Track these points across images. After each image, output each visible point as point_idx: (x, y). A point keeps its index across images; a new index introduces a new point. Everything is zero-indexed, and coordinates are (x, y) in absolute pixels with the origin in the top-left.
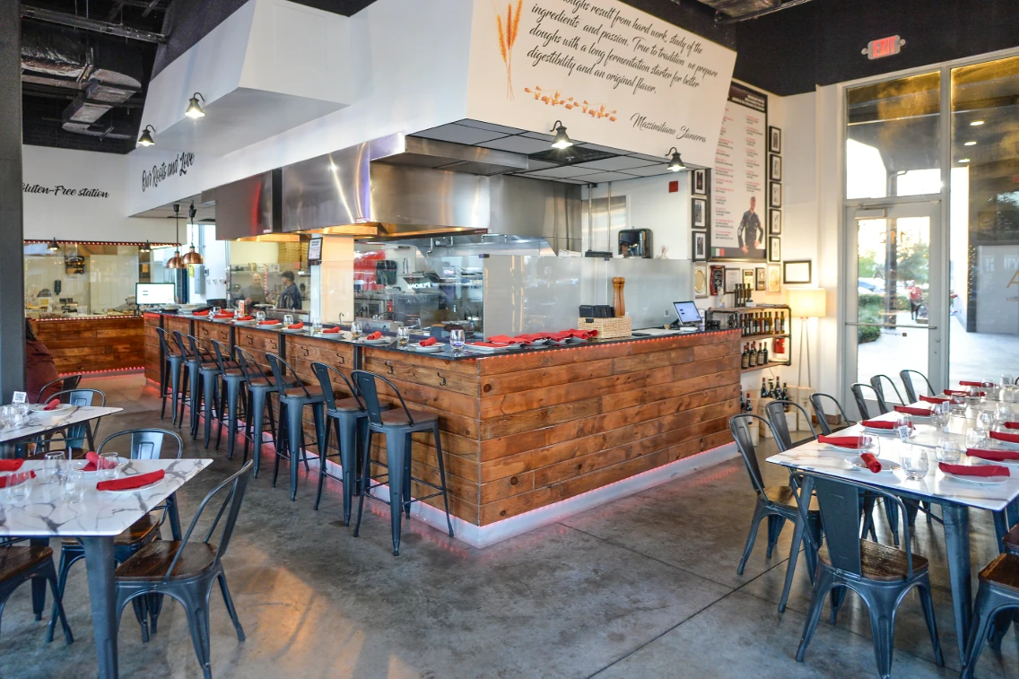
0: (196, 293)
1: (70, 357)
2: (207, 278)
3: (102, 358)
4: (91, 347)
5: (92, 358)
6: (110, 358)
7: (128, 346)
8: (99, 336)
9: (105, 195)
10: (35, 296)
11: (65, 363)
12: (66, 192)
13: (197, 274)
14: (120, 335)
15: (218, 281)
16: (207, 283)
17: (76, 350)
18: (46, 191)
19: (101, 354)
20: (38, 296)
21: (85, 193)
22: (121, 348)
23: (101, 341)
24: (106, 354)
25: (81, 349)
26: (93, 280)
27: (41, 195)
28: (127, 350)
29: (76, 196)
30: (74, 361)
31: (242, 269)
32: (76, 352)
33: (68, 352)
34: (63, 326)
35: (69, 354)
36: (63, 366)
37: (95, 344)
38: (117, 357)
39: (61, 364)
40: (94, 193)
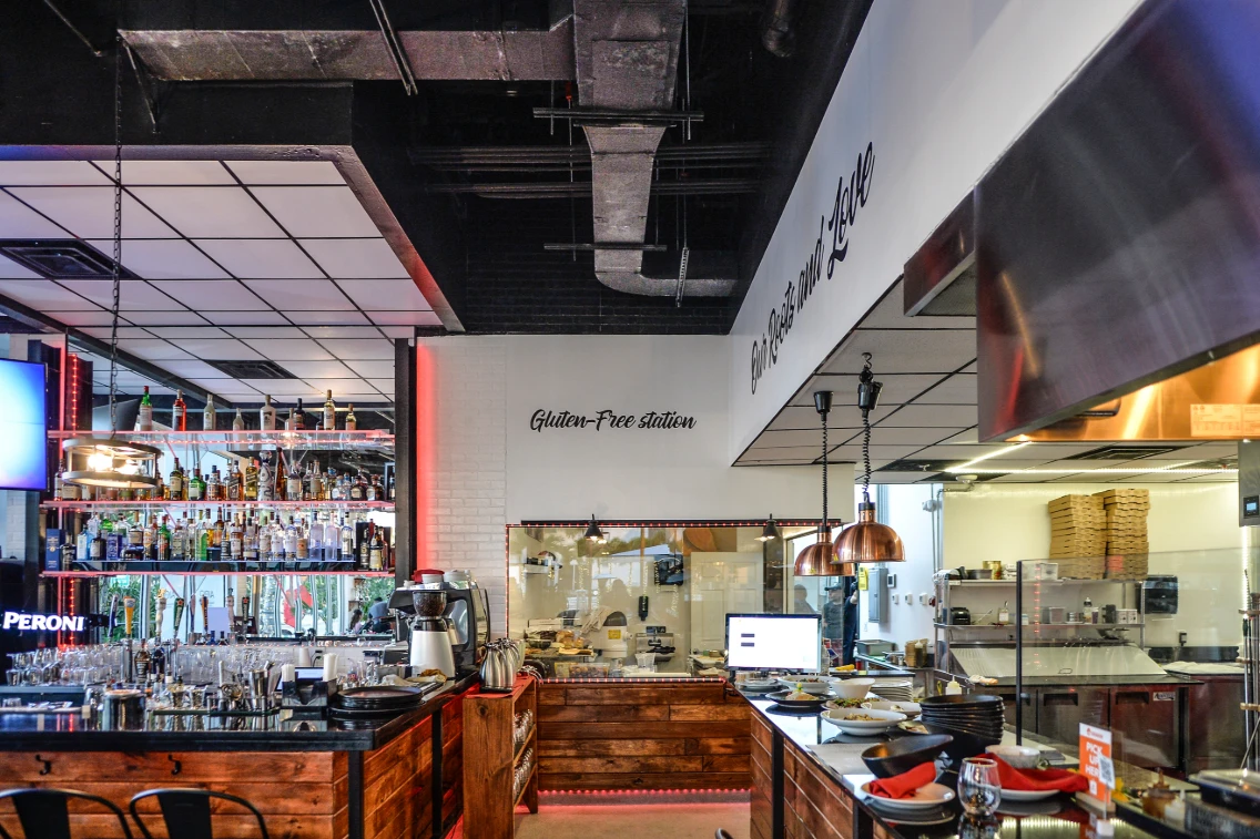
0: (871, 620)
1: (619, 756)
2: (893, 593)
3: (679, 764)
4: (659, 740)
5: (659, 761)
6: (695, 765)
7: (730, 741)
8: (674, 718)
9: (688, 423)
10: (599, 626)
11: (611, 769)
12: (616, 422)
13: (874, 583)
14: (712, 717)
15: (916, 600)
16: (892, 603)
17: (631, 744)
18: (580, 422)
19: (678, 755)
20: (605, 624)
21: (650, 421)
22: (715, 744)
23: (677, 729)
24: (688, 756)
25: (640, 743)
26: (696, 597)
27: (572, 430)
28: (729, 751)
29: (634, 428)
30: (626, 767)
31: (972, 575)
32: (631, 748)
33: (616, 748)
34: (606, 693)
35: (618, 752)
36: (606, 774)
37: (666, 733)
38: (708, 765)
39: (603, 770)
40: (669, 421)
